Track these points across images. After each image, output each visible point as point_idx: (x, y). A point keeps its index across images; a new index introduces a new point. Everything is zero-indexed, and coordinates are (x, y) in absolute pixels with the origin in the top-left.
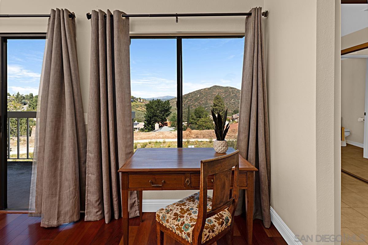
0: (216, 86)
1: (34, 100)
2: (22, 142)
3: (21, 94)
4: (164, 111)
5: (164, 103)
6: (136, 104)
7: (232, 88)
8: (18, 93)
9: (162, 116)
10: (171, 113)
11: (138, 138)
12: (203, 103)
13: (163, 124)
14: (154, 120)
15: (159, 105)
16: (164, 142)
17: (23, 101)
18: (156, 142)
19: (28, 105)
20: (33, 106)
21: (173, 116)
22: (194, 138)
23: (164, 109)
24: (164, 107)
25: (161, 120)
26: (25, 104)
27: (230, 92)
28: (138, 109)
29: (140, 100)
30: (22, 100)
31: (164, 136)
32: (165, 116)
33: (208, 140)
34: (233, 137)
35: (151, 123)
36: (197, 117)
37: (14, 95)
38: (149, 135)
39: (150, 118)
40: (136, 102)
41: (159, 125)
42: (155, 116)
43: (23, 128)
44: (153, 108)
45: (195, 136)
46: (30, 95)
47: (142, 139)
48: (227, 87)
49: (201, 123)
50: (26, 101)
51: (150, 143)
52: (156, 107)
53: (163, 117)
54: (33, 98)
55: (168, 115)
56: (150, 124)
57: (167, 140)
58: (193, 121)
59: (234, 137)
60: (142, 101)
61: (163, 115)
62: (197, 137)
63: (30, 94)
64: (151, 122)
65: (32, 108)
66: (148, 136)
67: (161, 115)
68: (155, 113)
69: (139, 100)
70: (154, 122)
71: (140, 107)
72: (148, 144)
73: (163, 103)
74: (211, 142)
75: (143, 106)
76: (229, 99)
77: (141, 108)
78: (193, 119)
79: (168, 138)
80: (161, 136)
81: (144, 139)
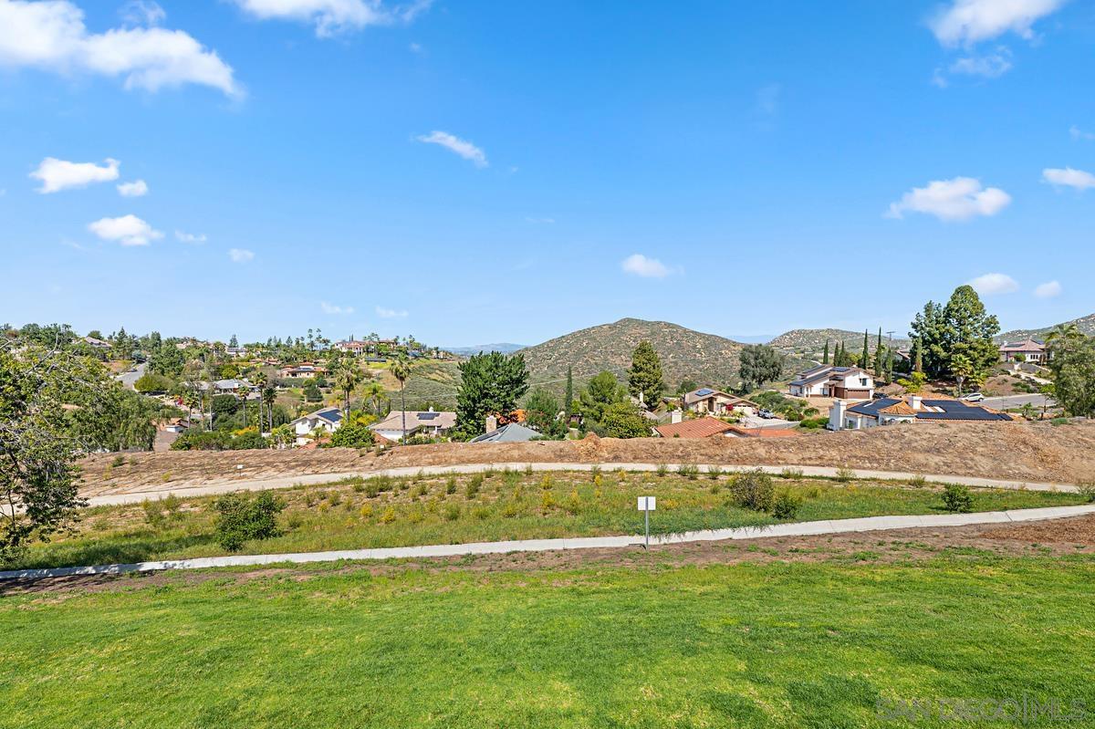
0: (629, 320)
1: (163, 352)
2: (128, 466)
3: (129, 333)
4: (509, 383)
5: (510, 362)
6: (428, 362)
7: (668, 325)
8: (123, 332)
9: (504, 397)
10: (526, 387)
11: (453, 460)
12: (596, 364)
13: (507, 418)
14: (482, 408)
15: (497, 367)
16: (529, 473)
17: (136, 352)
18: (507, 473)
19: (147, 364)
20: (159, 365)
21: (533, 397)
22: (607, 460)
23: (511, 378)
24: (510, 371)
25: (501, 406)
26: (140, 362)
27: (664, 336)
28: (433, 376)
29: (438, 352)
30: (131, 350)
31: (525, 453)
32: (513, 396)
33: (653, 467)
34: (718, 458)
35: (476, 414)
36: (598, 400)
37: (111, 337)
38: (483, 451)
39: (474, 401)
40: (428, 359)
41: (498, 420)
42: (486, 395)
43: (130, 427)
44: (480, 375)
45: (612, 456)
46: (153, 338)
47: (463, 462)
48: (659, 323)
49: (615, 416)
50: (143, 352)
51: (489, 474)
52: (489, 374)
53: (507, 399)
54: (160, 345)
55: (522, 393)
56: (474, 418)
57: (536, 467)
58: (586, 409)
59: (722, 460)
60: (441, 355)
61: (508, 395)
62: (616, 458)
63: (153, 334)
64: (475, 411)
65: (159, 372)
66: (479, 452)
67: (503, 394)
68: (487, 389)
69: (435, 354)
70: (483, 413)
71: (437, 371)
72: (484, 476)
73: (508, 363)
74: (661, 474)
75: (444, 369)
76: (663, 354)
77: (441, 373)
78: (585, 404)
79: (537, 459)
80: (515, 453)
81: (470, 461)
